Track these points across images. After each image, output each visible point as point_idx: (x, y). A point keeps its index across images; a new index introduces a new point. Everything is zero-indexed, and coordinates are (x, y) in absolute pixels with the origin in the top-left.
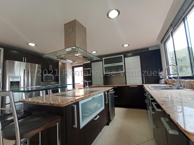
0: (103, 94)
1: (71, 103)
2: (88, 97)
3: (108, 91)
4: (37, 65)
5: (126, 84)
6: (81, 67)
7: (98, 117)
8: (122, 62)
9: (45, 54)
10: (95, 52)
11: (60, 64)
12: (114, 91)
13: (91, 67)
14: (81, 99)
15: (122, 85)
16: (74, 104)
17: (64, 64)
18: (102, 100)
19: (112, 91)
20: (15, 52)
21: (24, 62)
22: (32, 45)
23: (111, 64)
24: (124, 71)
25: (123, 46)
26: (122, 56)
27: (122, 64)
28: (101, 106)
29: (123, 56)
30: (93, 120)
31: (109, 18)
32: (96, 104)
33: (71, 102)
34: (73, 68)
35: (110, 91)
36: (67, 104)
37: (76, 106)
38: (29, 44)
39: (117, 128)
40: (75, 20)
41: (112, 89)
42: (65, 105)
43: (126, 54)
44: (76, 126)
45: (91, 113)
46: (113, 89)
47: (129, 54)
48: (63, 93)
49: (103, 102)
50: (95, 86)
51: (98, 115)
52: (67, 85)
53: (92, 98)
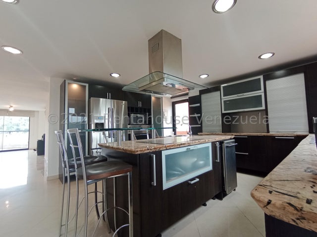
0: (210, 145)
1: (148, 151)
2: (178, 146)
3: (221, 143)
4: (124, 102)
5: (268, 132)
6: (185, 102)
7: (197, 180)
8: (261, 90)
9: (126, 86)
10: (206, 76)
11: (153, 99)
12: (235, 142)
13: (200, 102)
14: (165, 149)
15: (259, 134)
16: (153, 153)
17: (158, 99)
18: (209, 156)
19: (233, 142)
20: (100, 87)
21: (109, 98)
22: (116, 75)
23: (236, 96)
24: (263, 108)
25: (259, 57)
26: (259, 79)
27: (260, 94)
28: (205, 165)
29: (261, 77)
30: (186, 183)
31: (218, 12)
32: (196, 159)
33: (148, 149)
34: (174, 104)
35: (225, 142)
36: (141, 151)
37: (154, 156)
38: (113, 75)
39: (237, 207)
40: (162, 30)
41: (231, 139)
42: (139, 153)
43: (269, 73)
44: (154, 184)
45: (184, 172)
46: (233, 139)
47: (279, 73)
48: (151, 140)
49: (209, 159)
50: (206, 133)
51: (198, 177)
52: (163, 128)
53: (187, 149)
